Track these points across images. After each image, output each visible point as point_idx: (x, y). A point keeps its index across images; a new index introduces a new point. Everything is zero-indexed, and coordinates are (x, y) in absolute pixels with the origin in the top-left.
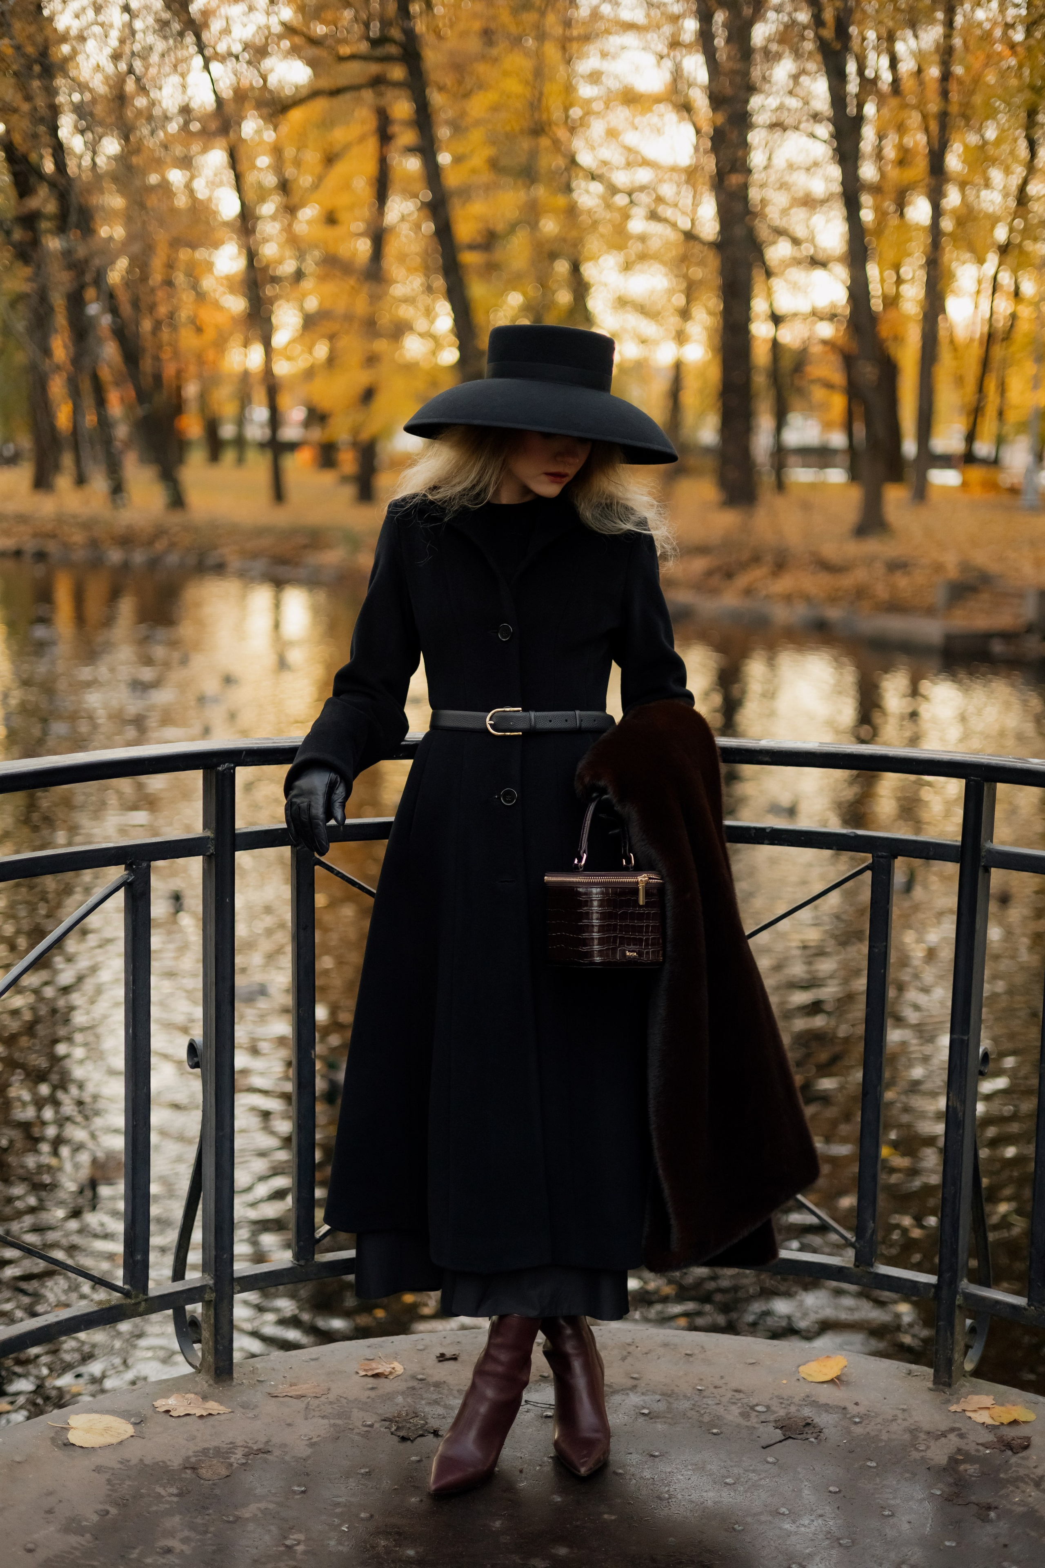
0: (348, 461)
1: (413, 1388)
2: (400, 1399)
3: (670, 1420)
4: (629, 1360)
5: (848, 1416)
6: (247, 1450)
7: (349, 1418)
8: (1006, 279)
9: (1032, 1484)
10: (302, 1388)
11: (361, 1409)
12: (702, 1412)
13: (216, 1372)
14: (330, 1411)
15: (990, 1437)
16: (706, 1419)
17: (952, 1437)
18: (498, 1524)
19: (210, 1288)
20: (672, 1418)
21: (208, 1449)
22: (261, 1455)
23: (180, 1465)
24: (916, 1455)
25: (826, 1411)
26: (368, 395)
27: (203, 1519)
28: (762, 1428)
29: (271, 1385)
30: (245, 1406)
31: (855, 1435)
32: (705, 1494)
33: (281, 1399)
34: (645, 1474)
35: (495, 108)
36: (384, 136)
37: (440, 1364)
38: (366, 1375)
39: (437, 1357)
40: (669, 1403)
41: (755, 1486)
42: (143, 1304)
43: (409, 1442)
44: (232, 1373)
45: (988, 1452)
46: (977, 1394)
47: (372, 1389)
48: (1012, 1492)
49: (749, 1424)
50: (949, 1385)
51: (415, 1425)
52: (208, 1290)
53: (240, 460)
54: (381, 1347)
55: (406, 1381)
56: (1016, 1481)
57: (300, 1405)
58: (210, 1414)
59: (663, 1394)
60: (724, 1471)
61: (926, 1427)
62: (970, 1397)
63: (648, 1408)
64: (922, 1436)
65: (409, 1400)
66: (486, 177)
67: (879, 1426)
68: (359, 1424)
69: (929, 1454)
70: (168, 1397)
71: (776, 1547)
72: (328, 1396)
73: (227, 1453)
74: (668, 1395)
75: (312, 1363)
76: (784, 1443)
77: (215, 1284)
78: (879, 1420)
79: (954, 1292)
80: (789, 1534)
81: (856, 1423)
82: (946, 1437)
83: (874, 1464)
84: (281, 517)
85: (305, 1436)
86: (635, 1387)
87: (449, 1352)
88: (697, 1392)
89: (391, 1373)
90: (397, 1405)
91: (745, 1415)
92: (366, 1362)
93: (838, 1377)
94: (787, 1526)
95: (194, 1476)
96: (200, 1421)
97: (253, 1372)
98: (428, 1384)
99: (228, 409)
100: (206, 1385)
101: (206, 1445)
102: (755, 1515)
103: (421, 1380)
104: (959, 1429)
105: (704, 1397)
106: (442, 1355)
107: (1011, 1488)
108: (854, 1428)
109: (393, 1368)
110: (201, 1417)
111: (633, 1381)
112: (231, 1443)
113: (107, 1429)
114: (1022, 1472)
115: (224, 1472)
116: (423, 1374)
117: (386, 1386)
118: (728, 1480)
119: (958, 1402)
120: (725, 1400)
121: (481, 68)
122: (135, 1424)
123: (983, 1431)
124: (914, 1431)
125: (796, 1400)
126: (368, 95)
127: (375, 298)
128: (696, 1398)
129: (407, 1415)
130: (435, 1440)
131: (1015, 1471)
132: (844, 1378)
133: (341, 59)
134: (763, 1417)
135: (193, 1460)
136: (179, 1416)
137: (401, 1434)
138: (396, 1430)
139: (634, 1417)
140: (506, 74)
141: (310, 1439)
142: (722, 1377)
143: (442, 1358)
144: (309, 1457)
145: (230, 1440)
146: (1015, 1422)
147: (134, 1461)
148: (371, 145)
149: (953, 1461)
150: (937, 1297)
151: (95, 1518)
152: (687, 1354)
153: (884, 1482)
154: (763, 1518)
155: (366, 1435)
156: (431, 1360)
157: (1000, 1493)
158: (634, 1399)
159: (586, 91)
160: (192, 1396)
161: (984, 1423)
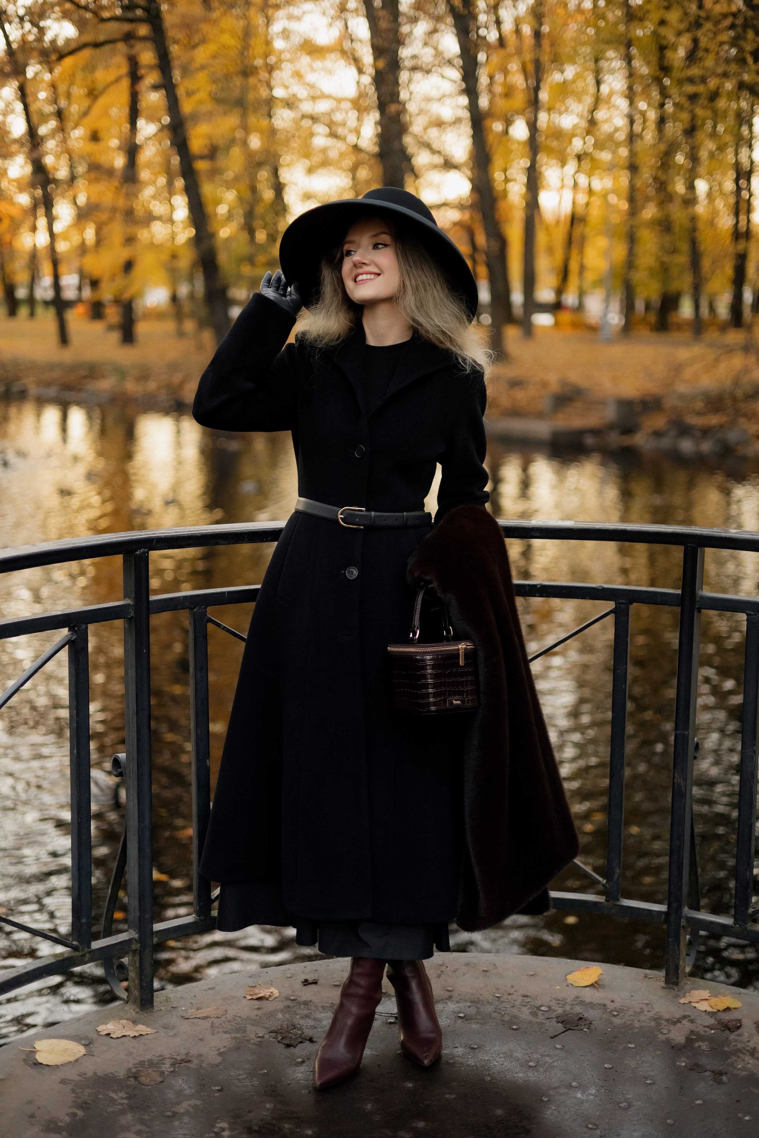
0: (113, 314)
1: (288, 1007)
2: (280, 1016)
3: (480, 1021)
4: (443, 977)
5: (608, 1010)
6: (173, 1060)
7: (245, 1032)
9: (748, 1054)
10: (205, 1012)
11: (253, 1025)
12: (503, 1013)
13: (141, 1003)
14: (230, 1027)
15: (712, 1021)
16: (507, 1018)
17: (685, 1022)
18: (369, 1106)
19: (136, 940)
20: (482, 1019)
21: (144, 1061)
22: (184, 1064)
23: (124, 1075)
24: (662, 1037)
25: (592, 1008)
26: (129, 266)
27: (149, 1115)
28: (547, 1022)
29: (182, 1010)
30: (165, 1027)
31: (615, 1025)
32: (516, 1075)
33: (192, 1020)
34: (470, 1063)
35: (215, 56)
36: (135, 77)
37: (305, 987)
38: (252, 999)
39: (302, 982)
40: (477, 1007)
41: (551, 1067)
42: (88, 955)
43: (292, 1048)
44: (153, 1003)
45: (713, 1032)
46: (697, 989)
47: (259, 1009)
48: (735, 1060)
49: (538, 1020)
50: (677, 984)
51: (296, 1035)
52: (134, 942)
53: (32, 314)
54: (260, 977)
55: (282, 1001)
56: (738, 1052)
57: (207, 1024)
58: (141, 1035)
59: (472, 1002)
60: (526, 1057)
61: (666, 1016)
62: (692, 992)
63: (463, 1013)
64: (664, 1022)
65: (287, 1016)
66: (208, 106)
67: (632, 1018)
68: (253, 1036)
69: (671, 1036)
70: (106, 1024)
71: (575, 1112)
72: (227, 1016)
73: (158, 1063)
74: (476, 1002)
75: (210, 991)
76: (566, 1033)
77: (140, 937)
78: (631, 1012)
79: (680, 917)
80: (582, 1102)
81: (615, 1016)
82: (681, 1022)
83: (632, 1046)
84: (67, 356)
85: (215, 1047)
86: (451, 997)
87: (310, 978)
88: (497, 999)
89: (270, 996)
90: (279, 1020)
91: (534, 1014)
92: (251, 989)
93: (596, 982)
94: (579, 1095)
95: (136, 1083)
96: (134, 1041)
97: (167, 1000)
98: (299, 1003)
99: (21, 277)
100: (134, 1013)
101: (142, 1059)
102: (555, 1088)
103: (293, 1000)
104: (689, 1016)
105: (502, 1002)
106: (306, 980)
107: (734, 1058)
108: (614, 1019)
109: (272, 993)
110: (135, 1037)
111: (447, 992)
112: (160, 1056)
113: (65, 1051)
114: (740, 1046)
115: (159, 1079)
116: (294, 996)
117: (269, 1007)
118: (531, 1064)
119: (684, 996)
120: (517, 1003)
121: (205, 27)
122: (85, 1045)
123: (707, 1017)
124: (657, 1019)
125: (569, 1000)
126: (121, 46)
127: (132, 195)
128: (496, 1003)
129: (288, 1027)
130: (311, 1045)
131: (735, 1045)
132: (600, 983)
133: (103, 20)
134: (547, 1015)
135: (134, 1070)
136: (118, 1038)
137: (287, 1042)
138: (282, 1039)
139: (454, 1020)
140: (222, 31)
141: (219, 1050)
142: (512, 987)
143: (306, 983)
144: (220, 1064)
145: (159, 1054)
146: (728, 1009)
147: (90, 1074)
148: (125, 83)
149: (689, 1041)
150: (667, 920)
151: (67, 1119)
152: (484, 971)
153: (643, 1059)
154: (562, 1091)
155: (259, 1044)
156: (299, 985)
157: (727, 1062)
158: (451, 1006)
159: (279, 44)
160: (125, 1021)
161: (706, 1011)
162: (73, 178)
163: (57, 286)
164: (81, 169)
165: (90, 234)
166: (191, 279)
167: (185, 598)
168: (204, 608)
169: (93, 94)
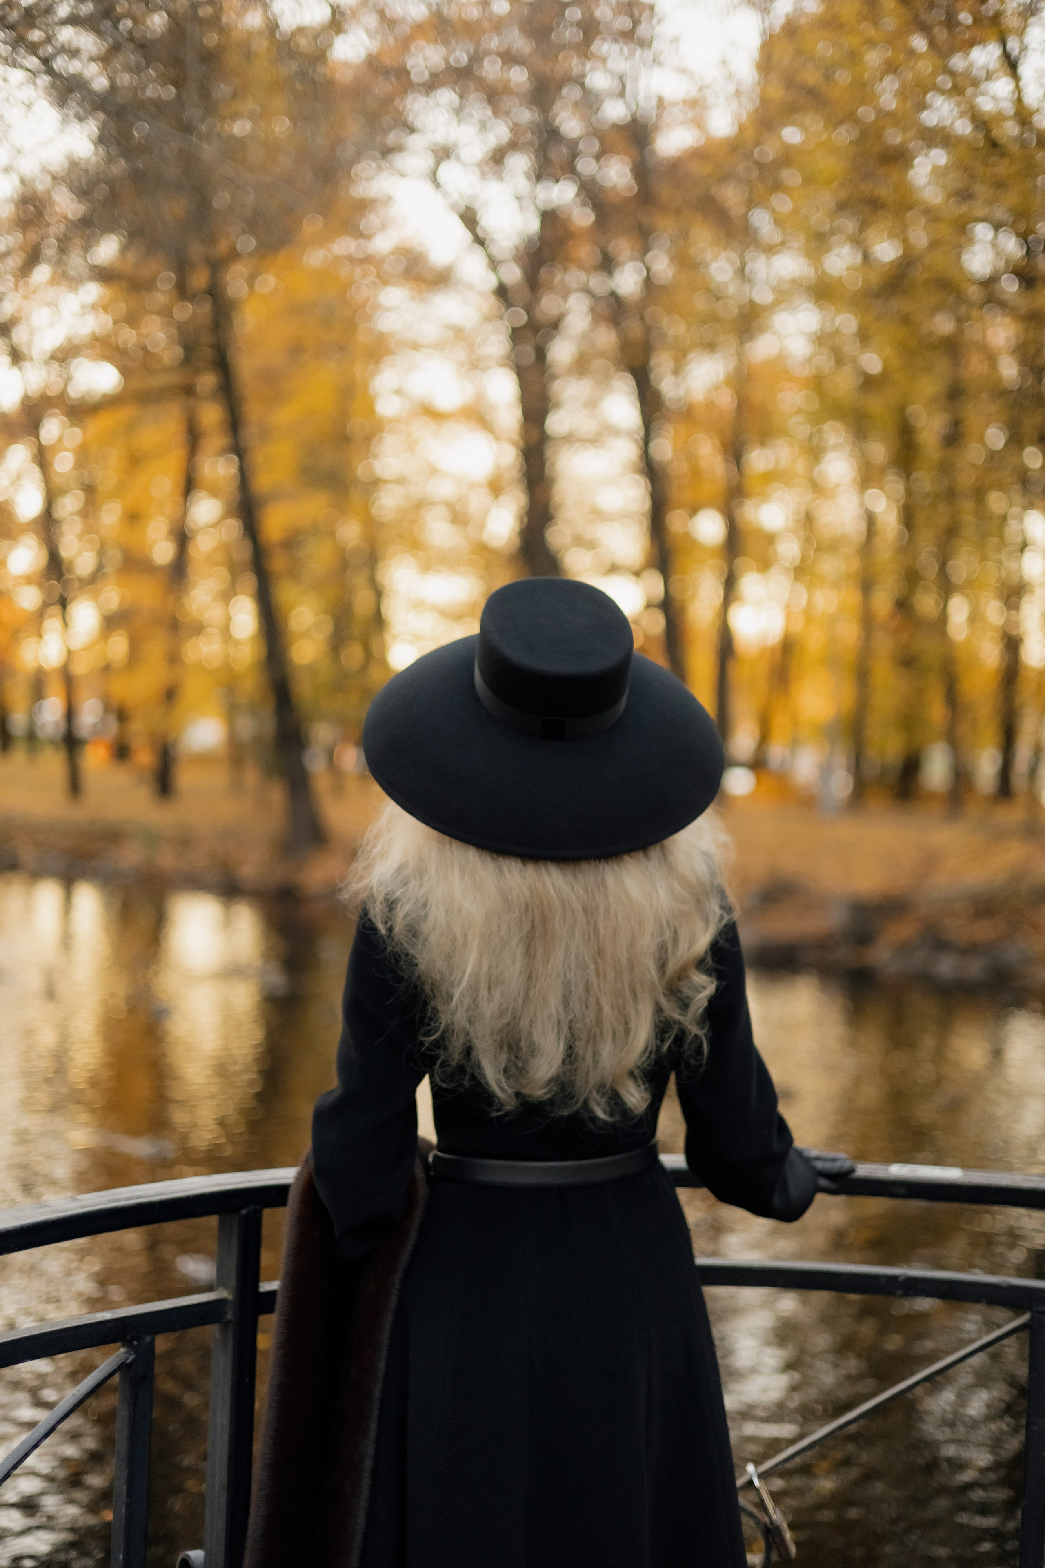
0: (144, 757)
8: (801, 598)
26: (170, 695)
53: (32, 756)
66: (291, 481)
84: (77, 813)
126: (175, 403)
162: (98, 574)
163: (70, 714)
164: (113, 559)
165: (119, 647)
166: (255, 713)
169: (135, 461)
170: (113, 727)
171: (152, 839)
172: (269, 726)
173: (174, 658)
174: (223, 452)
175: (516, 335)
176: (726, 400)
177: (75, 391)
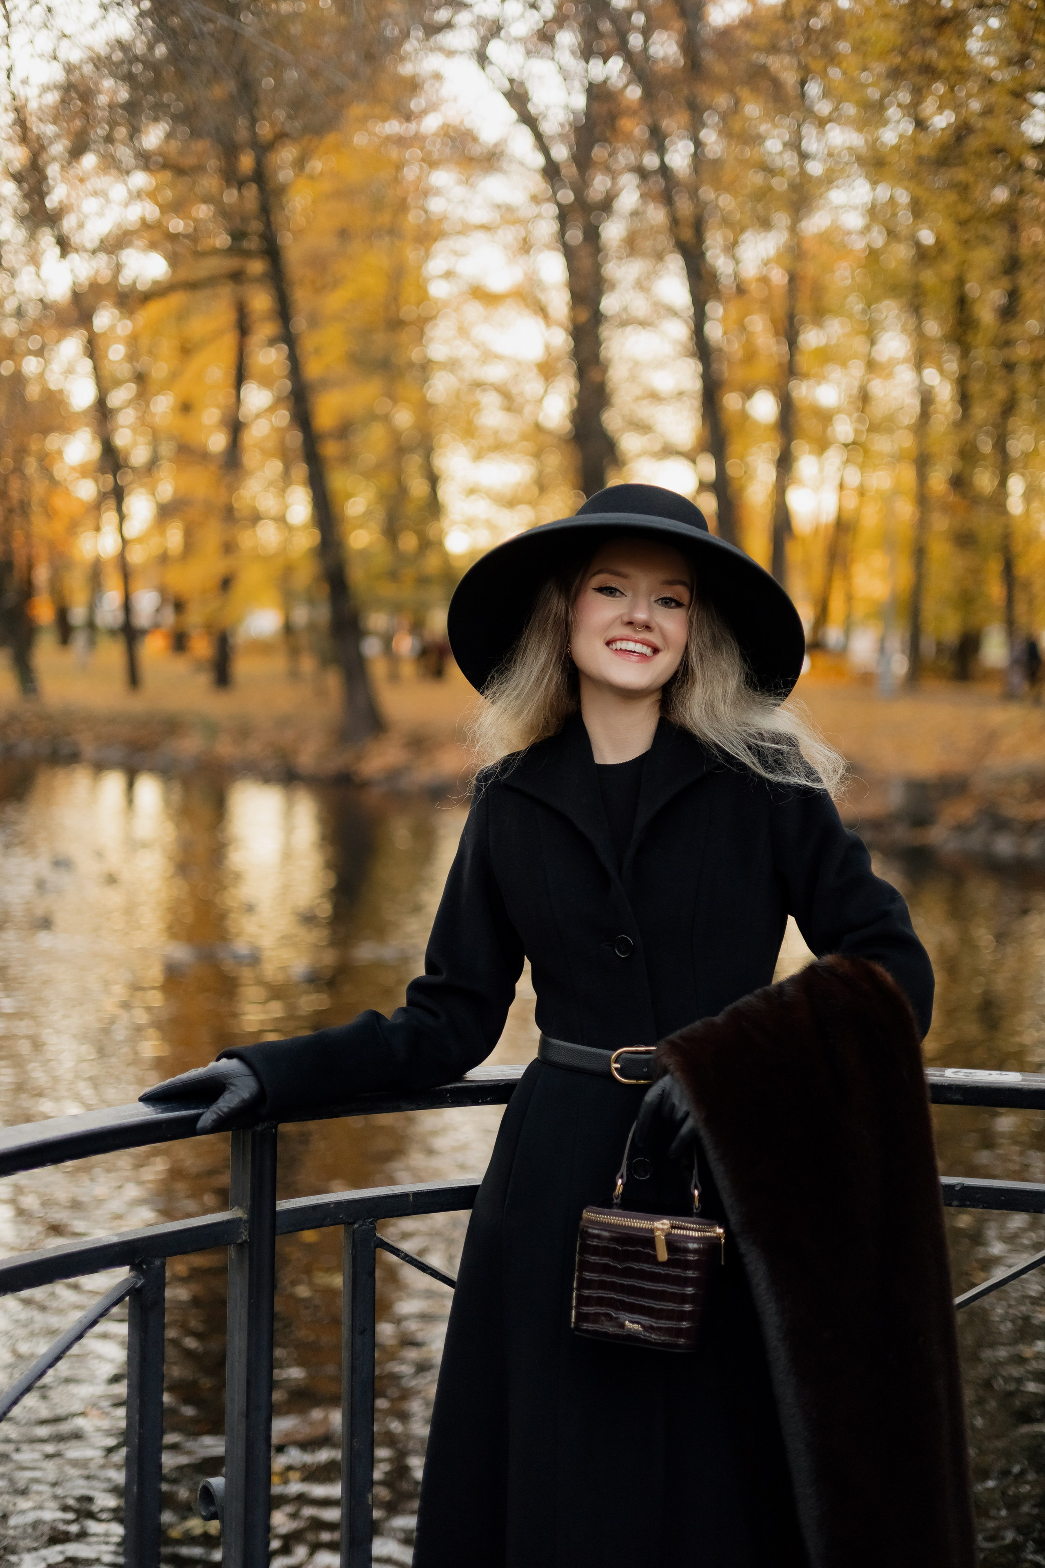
0: (201, 647)
8: (853, 477)
26: (226, 583)
35: (352, 304)
36: (243, 329)
53: (92, 646)
66: (344, 370)
84: (137, 704)
99: (79, 595)
121: (340, 265)
126: (227, 288)
127: (232, 488)
133: (201, 254)
140: (363, 270)
148: (229, 337)
159: (437, 289)
162: (153, 463)
163: (127, 607)
164: (166, 449)
165: (174, 537)
166: (311, 602)
167: (339, 1204)
168: (371, 1223)
169: (186, 350)
170: (169, 617)
171: (211, 729)
172: (323, 614)
173: (229, 548)
174: (272, 342)
175: (564, 216)
176: (779, 277)
177: (125, 279)
